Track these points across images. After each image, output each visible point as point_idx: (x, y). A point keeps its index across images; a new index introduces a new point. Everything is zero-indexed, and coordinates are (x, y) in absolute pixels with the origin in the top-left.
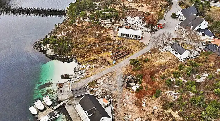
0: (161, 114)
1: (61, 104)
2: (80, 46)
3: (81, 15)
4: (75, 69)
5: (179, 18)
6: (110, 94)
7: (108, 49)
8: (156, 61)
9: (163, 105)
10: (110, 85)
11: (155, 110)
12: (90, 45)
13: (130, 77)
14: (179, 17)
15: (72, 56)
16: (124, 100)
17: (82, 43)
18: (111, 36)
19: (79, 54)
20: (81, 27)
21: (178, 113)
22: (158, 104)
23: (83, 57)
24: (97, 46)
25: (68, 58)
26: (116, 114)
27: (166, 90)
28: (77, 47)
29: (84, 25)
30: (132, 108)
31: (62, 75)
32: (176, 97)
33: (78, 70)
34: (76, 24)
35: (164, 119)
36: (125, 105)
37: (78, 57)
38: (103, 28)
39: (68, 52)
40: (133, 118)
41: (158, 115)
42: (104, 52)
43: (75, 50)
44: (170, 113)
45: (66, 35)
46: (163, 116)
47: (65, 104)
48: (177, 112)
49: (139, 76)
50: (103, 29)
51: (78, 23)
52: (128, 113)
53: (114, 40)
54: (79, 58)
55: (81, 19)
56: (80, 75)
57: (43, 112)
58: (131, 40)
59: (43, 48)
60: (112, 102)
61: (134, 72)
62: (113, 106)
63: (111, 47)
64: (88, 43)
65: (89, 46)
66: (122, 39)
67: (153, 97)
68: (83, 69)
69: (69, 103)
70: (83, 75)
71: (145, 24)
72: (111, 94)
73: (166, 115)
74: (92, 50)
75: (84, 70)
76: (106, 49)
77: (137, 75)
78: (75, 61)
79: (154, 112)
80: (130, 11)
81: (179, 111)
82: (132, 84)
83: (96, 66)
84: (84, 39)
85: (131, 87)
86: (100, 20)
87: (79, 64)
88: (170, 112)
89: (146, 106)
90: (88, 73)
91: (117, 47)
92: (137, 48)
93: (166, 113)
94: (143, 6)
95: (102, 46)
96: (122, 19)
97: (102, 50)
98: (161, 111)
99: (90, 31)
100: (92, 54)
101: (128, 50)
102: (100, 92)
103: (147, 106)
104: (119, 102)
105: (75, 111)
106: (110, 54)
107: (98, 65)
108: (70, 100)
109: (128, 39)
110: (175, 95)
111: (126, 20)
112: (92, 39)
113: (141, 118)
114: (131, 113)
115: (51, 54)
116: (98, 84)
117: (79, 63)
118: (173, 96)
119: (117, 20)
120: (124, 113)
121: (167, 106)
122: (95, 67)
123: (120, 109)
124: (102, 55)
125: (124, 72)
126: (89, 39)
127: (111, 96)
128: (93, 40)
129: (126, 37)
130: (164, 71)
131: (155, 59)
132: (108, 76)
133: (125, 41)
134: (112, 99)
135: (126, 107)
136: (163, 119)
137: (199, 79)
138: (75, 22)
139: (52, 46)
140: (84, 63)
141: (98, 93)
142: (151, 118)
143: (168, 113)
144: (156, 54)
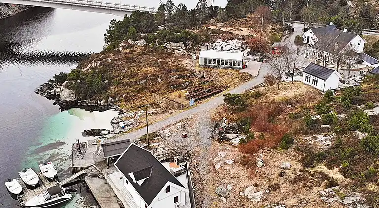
0: (300, 175)
1: (78, 174)
2: (126, 80)
3: (131, 34)
4: (113, 120)
5: (310, 43)
6: (185, 152)
7: (181, 85)
8: (277, 96)
9: (303, 159)
10: (185, 136)
11: (286, 171)
12: (144, 78)
13: (225, 124)
14: (308, 42)
15: (110, 98)
16: (217, 159)
17: (129, 76)
18: (185, 65)
19: (122, 95)
20: (130, 53)
21: (339, 169)
22: (290, 160)
23: (130, 100)
24: (160, 80)
25: (100, 105)
26: (198, 186)
27: (303, 136)
28: (119, 84)
29: (135, 51)
30: (233, 171)
31: (85, 131)
32: (328, 143)
33: (120, 121)
34: (121, 49)
35: (308, 184)
36: (217, 167)
37: (120, 101)
38: (170, 54)
39: (101, 93)
40: (237, 190)
41: (295, 179)
42: (173, 91)
43: (115, 89)
44: (321, 173)
45: (100, 65)
46: (306, 179)
47: (85, 174)
48: (336, 169)
49: (244, 122)
50: (170, 56)
51: (124, 48)
52: (225, 181)
53: (192, 72)
54: (123, 102)
55: (130, 42)
56: (123, 128)
57: (35, 190)
58: (223, 70)
59: (55, 91)
60: (190, 165)
61: (234, 117)
62: (191, 173)
63: (186, 82)
64: (141, 75)
65: (143, 82)
66: (207, 69)
67: (279, 149)
68: (129, 118)
69: (96, 173)
70: (129, 127)
71: (249, 50)
72: (187, 152)
73: (313, 175)
74: (148, 88)
75: (132, 120)
76: (176, 84)
77: (239, 121)
78: (114, 108)
79: (284, 173)
80: (219, 35)
81: (341, 167)
82: (230, 136)
83: (155, 112)
84: (134, 70)
85: (228, 140)
86: (166, 44)
87: (121, 113)
88: (319, 170)
89: (264, 165)
90: (139, 123)
91: (197, 82)
92: (236, 81)
93: (312, 173)
94: (242, 30)
95: (169, 80)
96: (206, 44)
97: (167, 87)
98: (300, 171)
99: (145, 59)
100: (149, 94)
101: (220, 87)
102: (164, 149)
103: (266, 165)
104: (204, 163)
105: (106, 186)
106: (185, 92)
107: (160, 110)
108: (97, 168)
109: (217, 68)
110: (326, 140)
111: (212, 46)
112: (148, 69)
113: (256, 185)
114: (231, 181)
115: (68, 99)
116: (160, 137)
117: (123, 111)
118: (321, 142)
119: (196, 45)
120: (217, 182)
121: (313, 161)
122: (153, 113)
123: (207, 176)
124: (168, 95)
125: (212, 116)
126: (143, 70)
127: (187, 156)
128: (151, 70)
129: (214, 66)
130: (296, 109)
131: (274, 93)
132: (180, 124)
133: (213, 72)
134: (189, 161)
135: (220, 171)
136: (305, 184)
137: (371, 111)
138: (118, 47)
139: (71, 84)
140: (131, 110)
141: (160, 151)
142: (279, 185)
143: (316, 171)
144: (275, 85)
